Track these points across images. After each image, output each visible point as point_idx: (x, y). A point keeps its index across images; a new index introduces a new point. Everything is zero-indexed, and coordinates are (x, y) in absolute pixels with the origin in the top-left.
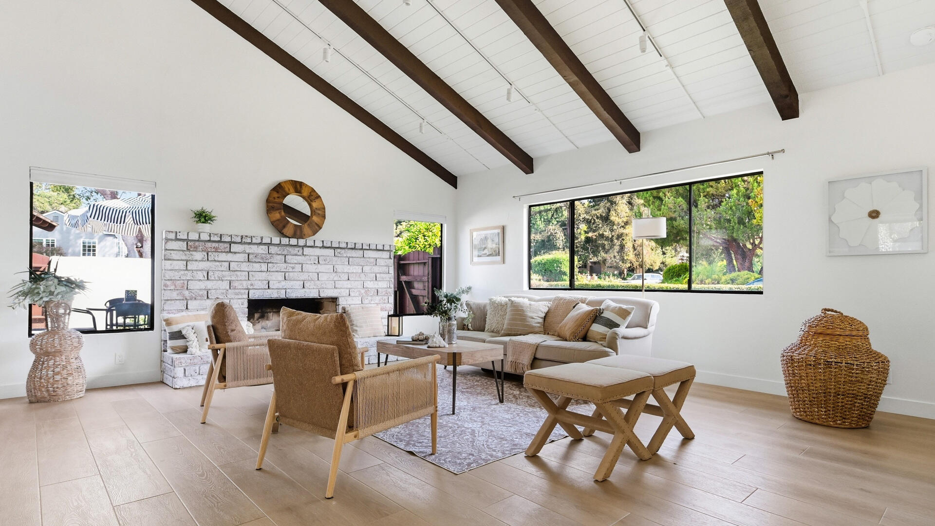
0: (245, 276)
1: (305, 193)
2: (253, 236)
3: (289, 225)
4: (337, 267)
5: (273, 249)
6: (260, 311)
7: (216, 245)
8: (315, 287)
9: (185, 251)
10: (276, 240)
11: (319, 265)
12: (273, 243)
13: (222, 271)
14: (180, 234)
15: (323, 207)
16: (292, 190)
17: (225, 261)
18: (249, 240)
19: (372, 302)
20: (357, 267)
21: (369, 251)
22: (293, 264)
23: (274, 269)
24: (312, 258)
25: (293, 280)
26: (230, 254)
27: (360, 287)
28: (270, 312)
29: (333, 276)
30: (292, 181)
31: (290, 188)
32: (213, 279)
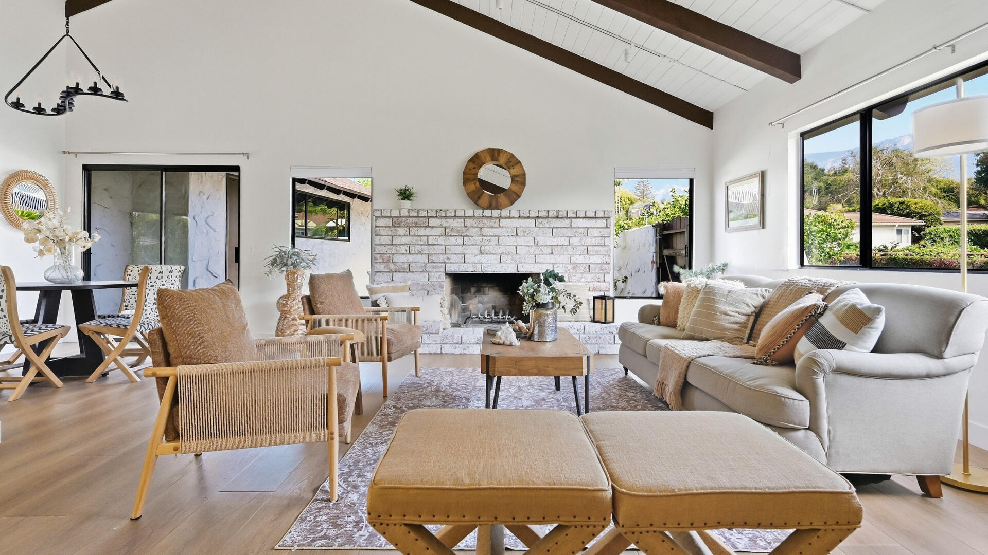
0: (441, 249)
1: (502, 160)
2: (447, 209)
3: (484, 195)
4: (538, 239)
5: (469, 222)
6: (476, 285)
7: (415, 220)
8: (513, 262)
9: (391, 227)
10: (469, 213)
11: (517, 238)
12: (466, 215)
13: (421, 245)
14: (385, 211)
15: (523, 173)
16: (488, 158)
17: (424, 236)
18: (443, 214)
19: (582, 280)
20: (562, 239)
21: (578, 220)
22: (489, 236)
23: (470, 243)
24: (510, 230)
25: (490, 254)
26: (428, 229)
27: (566, 262)
28: (486, 287)
29: (533, 249)
30: (489, 149)
31: (486, 156)
32: (413, 252)
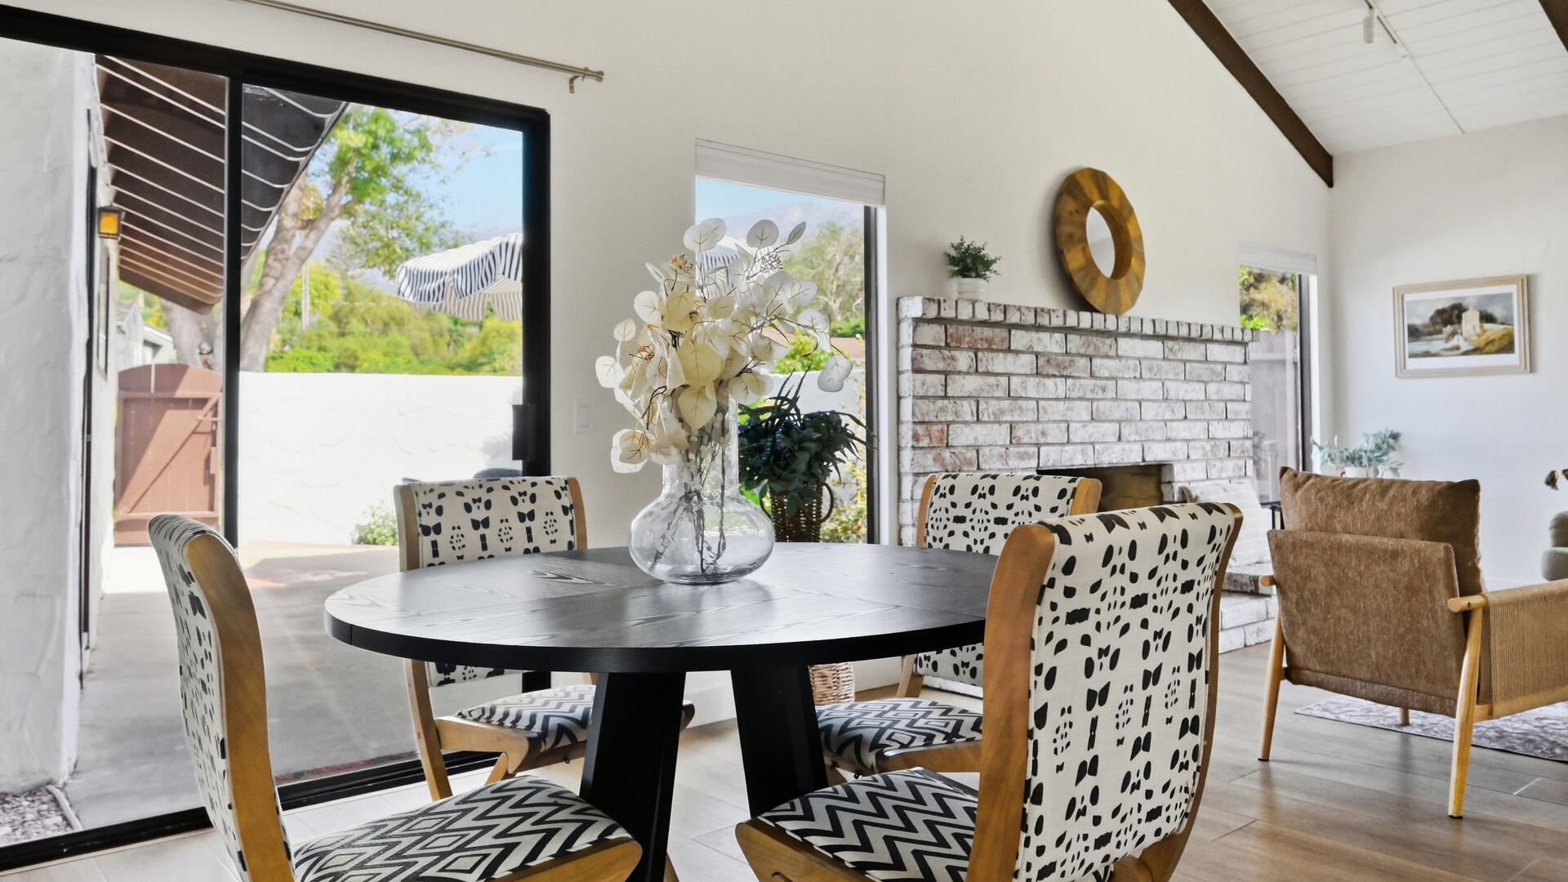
0: (1032, 410)
2: (1036, 307)
3: (1099, 279)
4: (1168, 387)
5: (1071, 342)
7: (990, 333)
8: (1136, 439)
9: (942, 348)
11: (1141, 383)
12: (1081, 325)
13: (999, 399)
16: (1097, 193)
17: (1002, 374)
20: (1198, 387)
21: (1214, 346)
22: (1102, 378)
23: (1075, 394)
24: (1131, 362)
25: (1104, 421)
26: (1009, 357)
27: (1203, 437)
29: (1163, 409)
30: (1089, 170)
31: (1091, 186)
32: (986, 419)
